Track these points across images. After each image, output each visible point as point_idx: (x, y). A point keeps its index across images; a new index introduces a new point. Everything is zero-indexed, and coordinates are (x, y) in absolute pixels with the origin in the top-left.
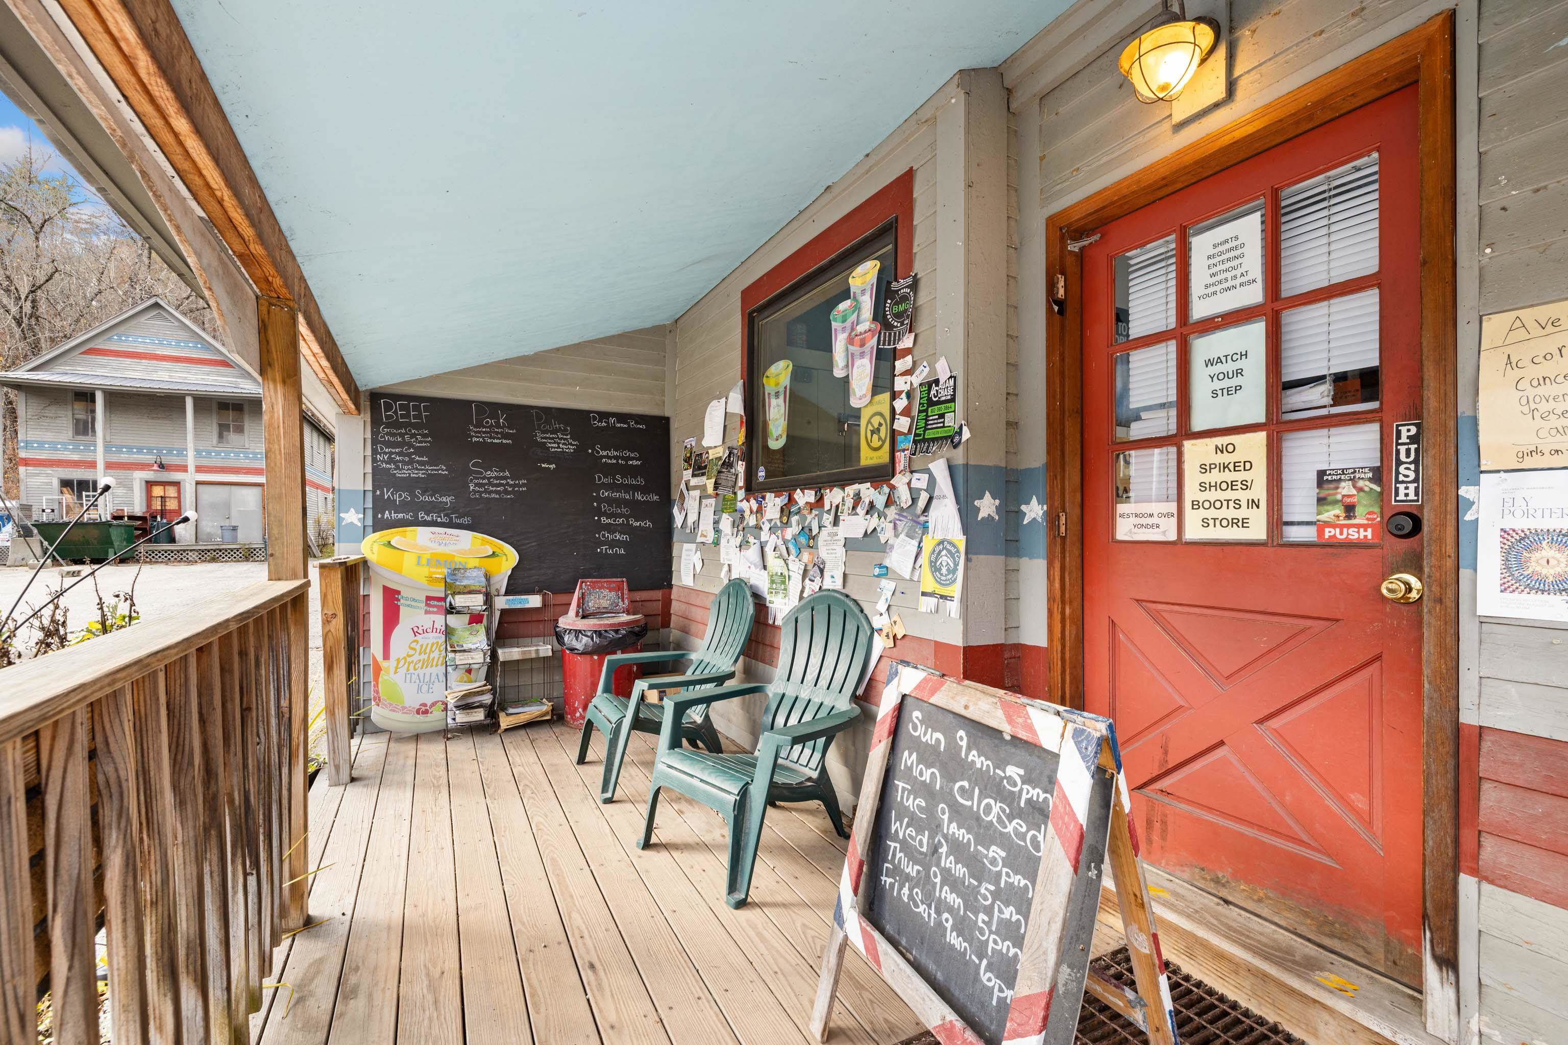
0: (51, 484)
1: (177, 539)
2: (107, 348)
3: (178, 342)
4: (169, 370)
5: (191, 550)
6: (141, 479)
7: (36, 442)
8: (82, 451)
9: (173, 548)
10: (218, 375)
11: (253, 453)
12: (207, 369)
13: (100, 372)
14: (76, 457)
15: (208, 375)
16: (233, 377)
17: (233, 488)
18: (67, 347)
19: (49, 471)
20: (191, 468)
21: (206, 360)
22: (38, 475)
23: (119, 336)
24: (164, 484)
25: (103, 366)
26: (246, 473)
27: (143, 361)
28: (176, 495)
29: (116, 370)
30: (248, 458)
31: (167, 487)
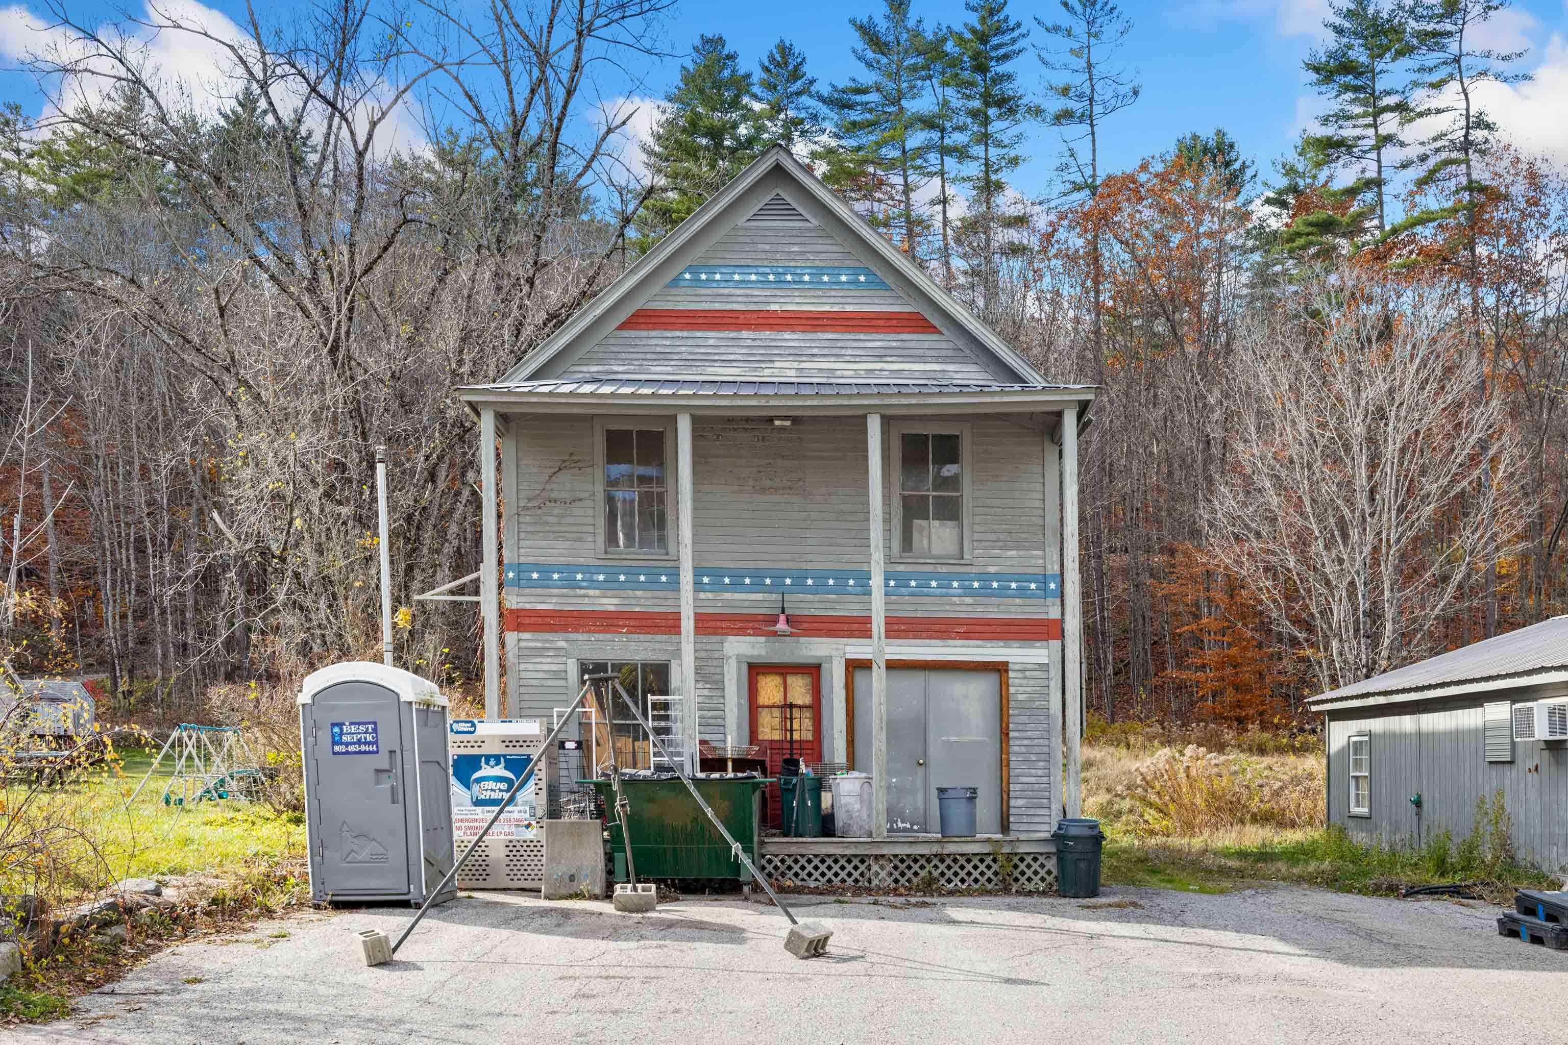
0: (561, 675)
1: (839, 824)
2: (670, 306)
3: (819, 271)
4: (797, 355)
5: (877, 858)
6: (738, 656)
7: (537, 567)
8: (622, 586)
9: (832, 850)
10: (904, 358)
11: (982, 577)
12: (877, 341)
13: (659, 371)
14: (610, 604)
15: (880, 358)
16: (938, 359)
17: (936, 680)
18: (599, 311)
19: (560, 641)
20: (878, 625)
21: (879, 316)
22: (539, 652)
23: (694, 270)
24: (783, 670)
25: (663, 357)
26: (966, 636)
27: (745, 334)
28: (808, 700)
29: (689, 363)
30: (968, 591)
31: (791, 679)
